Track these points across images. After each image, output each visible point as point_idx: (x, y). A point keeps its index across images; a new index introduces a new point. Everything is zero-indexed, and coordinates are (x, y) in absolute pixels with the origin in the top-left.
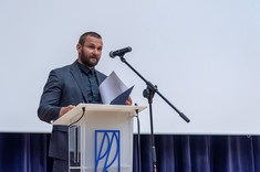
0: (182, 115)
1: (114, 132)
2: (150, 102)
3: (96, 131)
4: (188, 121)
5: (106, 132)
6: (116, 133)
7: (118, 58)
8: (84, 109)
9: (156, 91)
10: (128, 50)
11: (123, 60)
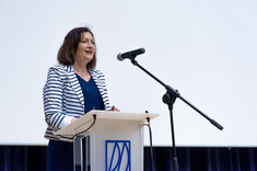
0: (213, 122)
1: (125, 142)
2: (171, 108)
3: (107, 142)
4: (221, 128)
5: (116, 142)
6: (126, 143)
7: (128, 61)
8: (95, 116)
9: (178, 96)
10: (141, 51)
11: (134, 62)
